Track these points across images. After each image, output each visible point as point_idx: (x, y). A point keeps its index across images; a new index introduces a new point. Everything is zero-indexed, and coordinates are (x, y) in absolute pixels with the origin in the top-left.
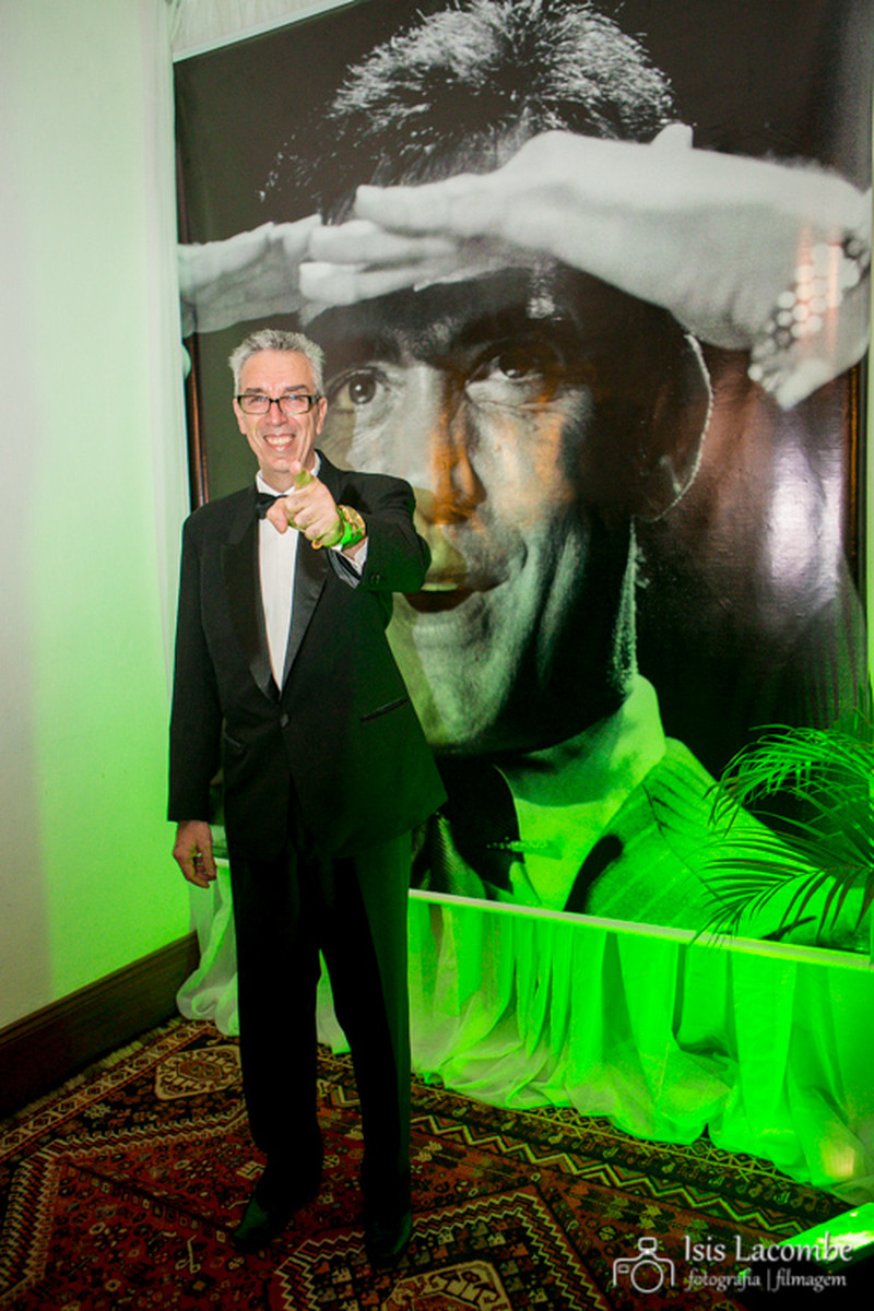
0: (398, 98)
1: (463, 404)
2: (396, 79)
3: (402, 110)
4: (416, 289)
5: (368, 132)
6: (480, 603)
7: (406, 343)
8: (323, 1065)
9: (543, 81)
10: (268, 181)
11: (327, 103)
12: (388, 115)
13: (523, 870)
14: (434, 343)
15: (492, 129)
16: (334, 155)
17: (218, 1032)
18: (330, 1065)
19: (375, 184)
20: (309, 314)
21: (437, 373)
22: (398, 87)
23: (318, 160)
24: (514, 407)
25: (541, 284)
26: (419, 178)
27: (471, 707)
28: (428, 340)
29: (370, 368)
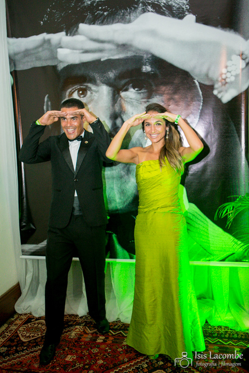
1: (119, 99)
4: (102, 60)
5: (83, 5)
7: (98, 78)
8: (77, 321)
10: (44, 18)
14: (109, 78)
15: (129, 9)
16: (70, 12)
17: (33, 316)
18: (79, 321)
19: (86, 23)
20: (61, 67)
21: (110, 88)
23: (64, 13)
24: (138, 100)
25: (147, 61)
26: (102, 23)
28: (106, 77)
29: (85, 86)
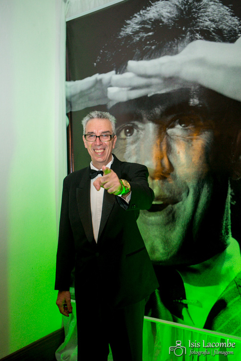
0: (143, 30)
1: (166, 136)
2: (142, 24)
3: (144, 35)
4: (149, 96)
5: (132, 42)
6: (171, 209)
7: (145, 115)
9: (194, 23)
10: (97, 59)
11: (118, 33)
12: (139, 36)
13: (187, 311)
14: (155, 115)
15: (176, 40)
16: (120, 50)
19: (134, 60)
20: (111, 105)
21: (156, 125)
22: (143, 27)
23: (115, 52)
24: (184, 138)
25: (194, 94)
26: (150, 58)
27: (168, 247)
28: (153, 114)
29: (132, 124)
